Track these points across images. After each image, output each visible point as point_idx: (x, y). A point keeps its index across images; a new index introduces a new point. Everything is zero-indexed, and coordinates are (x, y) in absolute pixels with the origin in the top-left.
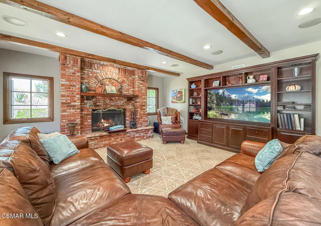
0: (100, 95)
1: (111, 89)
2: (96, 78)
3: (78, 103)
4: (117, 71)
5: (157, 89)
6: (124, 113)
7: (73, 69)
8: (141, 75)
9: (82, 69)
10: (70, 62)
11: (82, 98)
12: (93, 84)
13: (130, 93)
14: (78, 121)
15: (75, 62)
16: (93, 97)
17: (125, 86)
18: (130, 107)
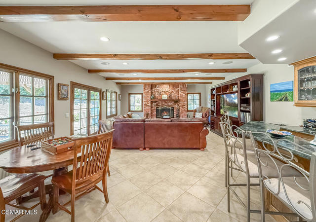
0: (160, 100)
1: (165, 97)
2: (158, 92)
3: (150, 105)
4: (168, 86)
5: (200, 94)
6: (173, 110)
7: (148, 90)
8: (182, 87)
9: (152, 88)
10: (147, 87)
11: (152, 102)
12: (157, 95)
13: (177, 98)
14: (150, 112)
15: (149, 86)
16: (156, 102)
17: (173, 94)
18: (176, 106)
